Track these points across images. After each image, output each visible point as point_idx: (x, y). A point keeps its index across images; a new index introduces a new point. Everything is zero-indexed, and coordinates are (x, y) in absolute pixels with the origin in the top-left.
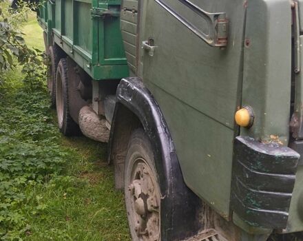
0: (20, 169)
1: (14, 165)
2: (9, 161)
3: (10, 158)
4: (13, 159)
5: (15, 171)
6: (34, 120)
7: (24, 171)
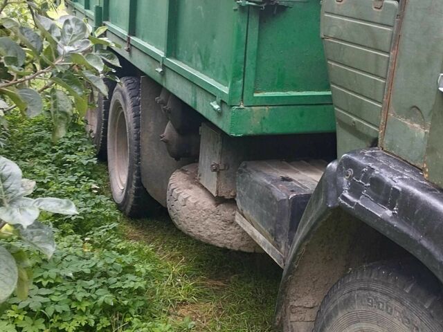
0: (66, 308)
1: (54, 298)
2: (44, 291)
3: (45, 283)
4: (50, 286)
5: (56, 313)
6: (72, 188)
7: (73, 311)
